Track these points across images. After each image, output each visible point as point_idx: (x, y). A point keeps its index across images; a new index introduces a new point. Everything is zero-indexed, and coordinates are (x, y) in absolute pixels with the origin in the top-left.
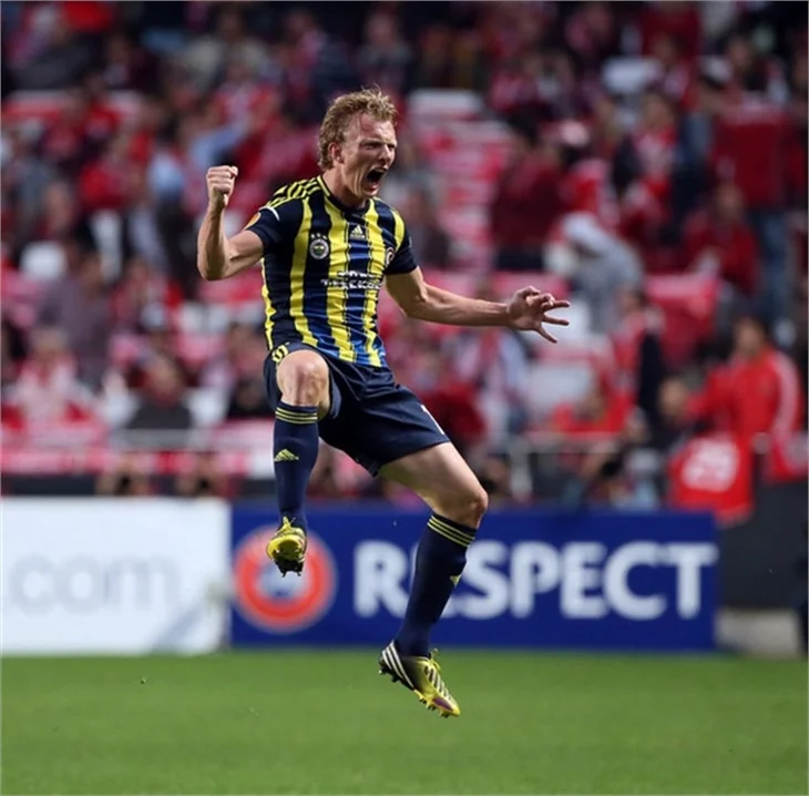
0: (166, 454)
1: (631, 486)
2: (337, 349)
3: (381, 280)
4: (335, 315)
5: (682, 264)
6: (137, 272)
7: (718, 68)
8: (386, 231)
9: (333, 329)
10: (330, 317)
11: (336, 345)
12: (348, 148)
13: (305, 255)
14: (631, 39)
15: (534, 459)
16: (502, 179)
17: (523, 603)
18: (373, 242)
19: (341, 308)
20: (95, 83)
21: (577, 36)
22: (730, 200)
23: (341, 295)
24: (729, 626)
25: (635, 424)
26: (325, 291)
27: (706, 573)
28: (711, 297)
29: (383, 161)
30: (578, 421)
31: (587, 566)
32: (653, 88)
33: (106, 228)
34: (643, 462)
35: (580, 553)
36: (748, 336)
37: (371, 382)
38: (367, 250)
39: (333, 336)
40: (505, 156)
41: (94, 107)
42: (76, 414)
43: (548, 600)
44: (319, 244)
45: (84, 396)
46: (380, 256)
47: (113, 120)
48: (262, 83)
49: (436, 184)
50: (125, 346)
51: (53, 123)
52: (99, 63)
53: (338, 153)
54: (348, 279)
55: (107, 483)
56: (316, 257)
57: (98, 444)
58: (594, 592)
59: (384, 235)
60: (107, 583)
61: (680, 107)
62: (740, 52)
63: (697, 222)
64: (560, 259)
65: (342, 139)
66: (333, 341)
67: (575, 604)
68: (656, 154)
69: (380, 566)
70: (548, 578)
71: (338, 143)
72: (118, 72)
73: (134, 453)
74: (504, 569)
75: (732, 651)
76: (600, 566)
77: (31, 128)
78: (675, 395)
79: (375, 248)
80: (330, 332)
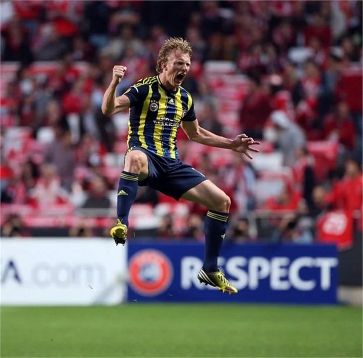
0: (100, 219)
1: (301, 233)
2: (156, 150)
3: (180, 123)
4: (157, 136)
5: (322, 136)
6: (87, 140)
7: (338, 52)
8: (184, 102)
9: (155, 142)
10: (155, 137)
11: (156, 149)
12: (169, 64)
13: (147, 110)
14: (301, 39)
15: (258, 221)
16: (245, 100)
17: (254, 283)
18: (178, 106)
19: (160, 134)
20: (69, 58)
21: (278, 38)
22: (343, 108)
23: (161, 128)
24: (343, 294)
25: (302, 206)
26: (154, 126)
27: (333, 270)
28: (335, 151)
29: (184, 71)
30: (278, 204)
31: (282, 267)
32: (310, 60)
33: (73, 121)
34: (305, 223)
35: (278, 262)
36: (351, 168)
37: (171, 164)
38: (175, 110)
39: (155, 145)
40: (246, 90)
41: (69, 68)
42: (60, 201)
43: (265, 282)
44: (154, 105)
45: (64, 194)
46: (180, 113)
47: (77, 74)
48: (141, 57)
49: (216, 102)
50: (81, 172)
51: (51, 75)
52: (71, 49)
53: (165, 66)
54: (165, 121)
55: (74, 231)
56: (152, 110)
57: (70, 214)
58: (285, 278)
59: (183, 104)
60: (74, 275)
61: (322, 68)
62: (348, 45)
63: (329, 119)
64: (270, 134)
65: (167, 60)
66: (155, 147)
67: (276, 284)
68: (312, 89)
69: (192, 268)
70: (264, 273)
71: (165, 62)
72: (79, 53)
73: (86, 218)
74: (246, 269)
75: (345, 304)
76: (287, 267)
77: (41, 77)
78: (319, 193)
79: (179, 109)
80: (154, 143)
